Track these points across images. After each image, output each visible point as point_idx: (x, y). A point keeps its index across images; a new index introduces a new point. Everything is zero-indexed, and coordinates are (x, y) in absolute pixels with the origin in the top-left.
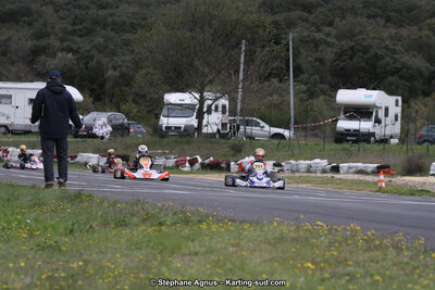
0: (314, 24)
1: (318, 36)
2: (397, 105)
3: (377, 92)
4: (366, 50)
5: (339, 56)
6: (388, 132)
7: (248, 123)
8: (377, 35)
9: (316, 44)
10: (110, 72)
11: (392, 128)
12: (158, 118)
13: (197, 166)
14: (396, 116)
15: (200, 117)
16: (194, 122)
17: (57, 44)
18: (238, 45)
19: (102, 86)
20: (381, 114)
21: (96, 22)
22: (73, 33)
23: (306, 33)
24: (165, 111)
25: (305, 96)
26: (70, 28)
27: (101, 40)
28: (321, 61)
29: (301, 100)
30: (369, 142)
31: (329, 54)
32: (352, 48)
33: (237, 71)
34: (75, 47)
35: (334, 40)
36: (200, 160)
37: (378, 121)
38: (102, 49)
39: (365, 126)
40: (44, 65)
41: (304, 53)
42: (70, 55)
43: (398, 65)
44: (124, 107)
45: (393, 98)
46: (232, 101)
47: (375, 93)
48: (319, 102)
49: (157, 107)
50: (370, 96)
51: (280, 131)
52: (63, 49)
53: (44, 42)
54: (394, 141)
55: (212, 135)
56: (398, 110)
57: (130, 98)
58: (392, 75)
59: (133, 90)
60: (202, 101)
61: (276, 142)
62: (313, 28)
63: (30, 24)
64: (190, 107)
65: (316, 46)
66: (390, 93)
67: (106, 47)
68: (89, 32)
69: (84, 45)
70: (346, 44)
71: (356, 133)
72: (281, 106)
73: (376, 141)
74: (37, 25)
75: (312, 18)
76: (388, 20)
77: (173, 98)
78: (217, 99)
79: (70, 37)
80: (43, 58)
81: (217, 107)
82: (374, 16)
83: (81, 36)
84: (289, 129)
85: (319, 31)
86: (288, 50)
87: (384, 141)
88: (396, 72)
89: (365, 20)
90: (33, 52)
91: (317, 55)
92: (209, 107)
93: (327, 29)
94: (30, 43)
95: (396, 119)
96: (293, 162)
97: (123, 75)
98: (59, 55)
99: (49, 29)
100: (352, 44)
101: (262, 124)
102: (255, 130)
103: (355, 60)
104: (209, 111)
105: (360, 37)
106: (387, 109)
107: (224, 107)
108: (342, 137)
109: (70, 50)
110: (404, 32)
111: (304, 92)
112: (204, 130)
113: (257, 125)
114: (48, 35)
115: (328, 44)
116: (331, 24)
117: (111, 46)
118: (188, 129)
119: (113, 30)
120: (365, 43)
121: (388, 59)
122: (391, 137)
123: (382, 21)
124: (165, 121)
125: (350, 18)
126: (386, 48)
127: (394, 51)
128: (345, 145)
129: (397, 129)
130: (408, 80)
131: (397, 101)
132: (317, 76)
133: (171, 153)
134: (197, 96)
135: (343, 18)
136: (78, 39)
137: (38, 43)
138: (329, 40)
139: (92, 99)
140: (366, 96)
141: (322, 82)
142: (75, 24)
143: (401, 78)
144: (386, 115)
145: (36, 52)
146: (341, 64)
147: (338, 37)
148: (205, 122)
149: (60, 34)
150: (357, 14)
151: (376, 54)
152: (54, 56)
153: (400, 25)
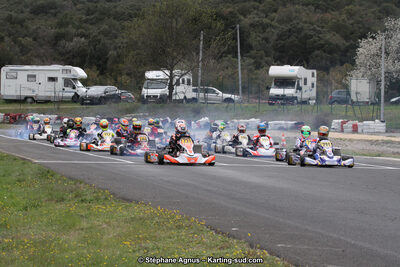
0: (263, 11)
1: (265, 21)
2: (313, 76)
4: (300, 31)
5: (280, 37)
6: (307, 96)
7: (206, 91)
8: (307, 18)
9: (264, 27)
11: (309, 92)
14: (313, 84)
15: (171, 88)
16: (166, 91)
17: (74, 31)
20: (302, 84)
21: (104, 13)
22: (86, 21)
23: (257, 19)
24: (145, 85)
26: (84, 17)
27: (107, 27)
30: (292, 104)
31: (273, 36)
32: (290, 31)
34: (86, 33)
35: (277, 24)
36: (170, 120)
37: (299, 88)
38: (106, 34)
39: (289, 92)
41: (253, 34)
42: (83, 39)
43: (322, 42)
45: (311, 71)
46: (195, 77)
49: (140, 81)
50: (293, 70)
52: (78, 36)
53: (63, 30)
54: (313, 102)
55: (180, 101)
56: (315, 80)
60: (171, 77)
61: (226, 104)
62: (263, 15)
63: (55, 15)
64: (164, 81)
65: (264, 29)
67: (110, 32)
68: (99, 20)
69: (94, 30)
70: (286, 27)
71: (283, 98)
73: (298, 103)
74: (60, 16)
76: (317, 7)
77: (151, 75)
78: (182, 75)
79: (84, 25)
80: (62, 42)
81: (183, 80)
82: (307, 5)
83: (91, 24)
84: (238, 94)
85: (266, 17)
87: (305, 102)
89: (301, 7)
90: (56, 37)
91: (265, 35)
92: (178, 80)
93: (272, 15)
94: (54, 31)
95: (313, 87)
97: (119, 56)
98: (75, 39)
99: (68, 20)
100: (290, 27)
101: (218, 91)
102: (210, 95)
103: (293, 38)
104: (178, 84)
105: (295, 22)
106: (306, 80)
107: (189, 81)
109: (82, 35)
111: (250, 65)
112: (174, 98)
113: (214, 92)
114: (68, 24)
115: (275, 28)
116: (275, 11)
117: (113, 31)
118: (162, 97)
119: (114, 19)
120: (299, 26)
121: (315, 38)
122: (310, 99)
123: (313, 8)
124: (146, 92)
125: (289, 7)
126: (314, 29)
127: (320, 32)
129: (313, 93)
131: (313, 73)
132: (263, 52)
134: (168, 72)
135: (284, 6)
136: (90, 27)
137: (59, 31)
138: (273, 23)
142: (88, 15)
143: (325, 51)
144: (305, 83)
145: (58, 37)
147: (279, 22)
148: (174, 92)
149: (77, 24)
150: (294, 4)
151: (306, 34)
152: (71, 40)
153: (325, 11)
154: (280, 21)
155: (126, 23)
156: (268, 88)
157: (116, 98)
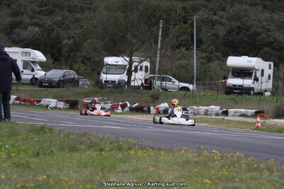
0: (211, 9)
1: (215, 18)
2: (270, 68)
3: (256, 58)
4: (248, 29)
5: (229, 32)
6: (264, 87)
7: (163, 79)
8: (257, 17)
9: (213, 23)
10: (66, 41)
11: (266, 84)
12: (99, 74)
13: (127, 109)
14: (269, 76)
15: (129, 74)
16: (125, 78)
17: (28, 20)
18: (157, 23)
19: (60, 51)
20: (259, 74)
21: (56, 6)
22: (39, 13)
23: (206, 16)
24: (104, 70)
25: (205, 61)
26: (38, 9)
27: (60, 18)
28: (216, 36)
29: (202, 63)
30: (249, 94)
31: (222, 31)
32: (238, 27)
33: (156, 42)
34: (41, 23)
35: (226, 21)
36: (129, 105)
37: (256, 79)
38: (60, 25)
39: (247, 82)
40: (18, 35)
41: (204, 30)
42: (37, 28)
43: (271, 40)
44: (75, 66)
45: (267, 63)
46: (153, 63)
47: (254, 59)
48: (214, 65)
49: (99, 66)
50: (251, 61)
51: (187, 85)
52: (32, 25)
53: (18, 19)
54: (268, 94)
55: (138, 87)
56: (271, 72)
57: (80, 60)
58: (267, 47)
59: (82, 54)
60: (131, 63)
61: (183, 93)
62: (211, 12)
63: (9, 6)
64: (123, 67)
65: (213, 25)
66: (265, 59)
67: (63, 23)
68: (51, 12)
69: (47, 21)
70: (235, 24)
71: (241, 88)
72: (187, 68)
73: (255, 94)
74: (14, 6)
75: (210, 5)
76: (265, 7)
77: (110, 60)
78: (142, 61)
79: (37, 16)
80: (17, 30)
81: (141, 67)
82: (255, 4)
83: (45, 15)
84: (193, 84)
85: (215, 14)
86: (193, 27)
87: (260, 93)
88: (270, 44)
89: (248, 7)
90: (11, 25)
91: (214, 32)
92: (136, 67)
93: (221, 13)
94: (8, 19)
95: (269, 79)
96: (195, 107)
97: (75, 44)
98: (30, 28)
99: (22, 10)
100: (238, 24)
101: (174, 80)
102: (169, 84)
103: (241, 35)
104: (136, 70)
105: (244, 19)
106: (263, 71)
107: (146, 67)
108: (230, 90)
109: (37, 25)
110: (276, 16)
111: (204, 58)
112: (132, 84)
113: (170, 80)
114: (22, 14)
115: (222, 24)
116: (223, 10)
117: (67, 23)
118: (120, 82)
119: (68, 11)
120: (248, 24)
121: (264, 35)
122: (266, 91)
123: (260, 8)
124: (104, 77)
125: (237, 6)
126: (263, 27)
127: (269, 30)
128: (232, 96)
129: (270, 85)
130: (278, 51)
131: (270, 65)
132: (213, 47)
133: (108, 100)
134: (128, 59)
135: (232, 5)
136: (43, 17)
137: (14, 19)
138: (222, 20)
139: (52, 60)
140: (248, 61)
141: (216, 51)
142: (41, 6)
143: (273, 49)
144: (262, 75)
145: (13, 26)
146: (231, 38)
148: (133, 78)
149: (31, 14)
150: (242, 3)
151: (255, 32)
152: (26, 29)
153: (273, 11)
154: (229, 19)
155: (78, 16)
156: (226, 78)
157: (74, 82)
